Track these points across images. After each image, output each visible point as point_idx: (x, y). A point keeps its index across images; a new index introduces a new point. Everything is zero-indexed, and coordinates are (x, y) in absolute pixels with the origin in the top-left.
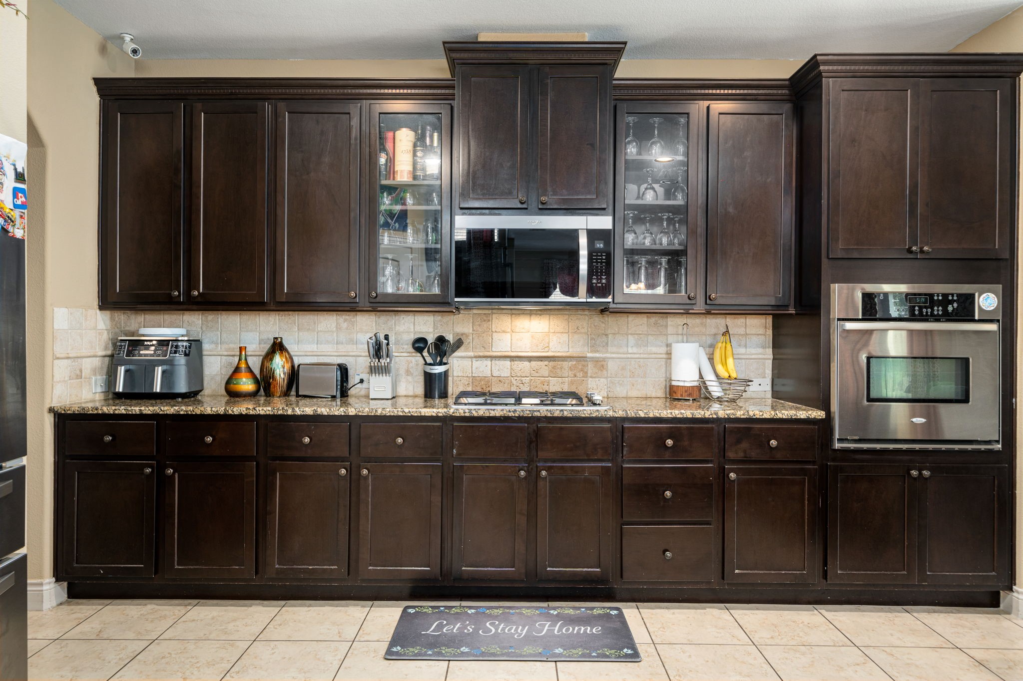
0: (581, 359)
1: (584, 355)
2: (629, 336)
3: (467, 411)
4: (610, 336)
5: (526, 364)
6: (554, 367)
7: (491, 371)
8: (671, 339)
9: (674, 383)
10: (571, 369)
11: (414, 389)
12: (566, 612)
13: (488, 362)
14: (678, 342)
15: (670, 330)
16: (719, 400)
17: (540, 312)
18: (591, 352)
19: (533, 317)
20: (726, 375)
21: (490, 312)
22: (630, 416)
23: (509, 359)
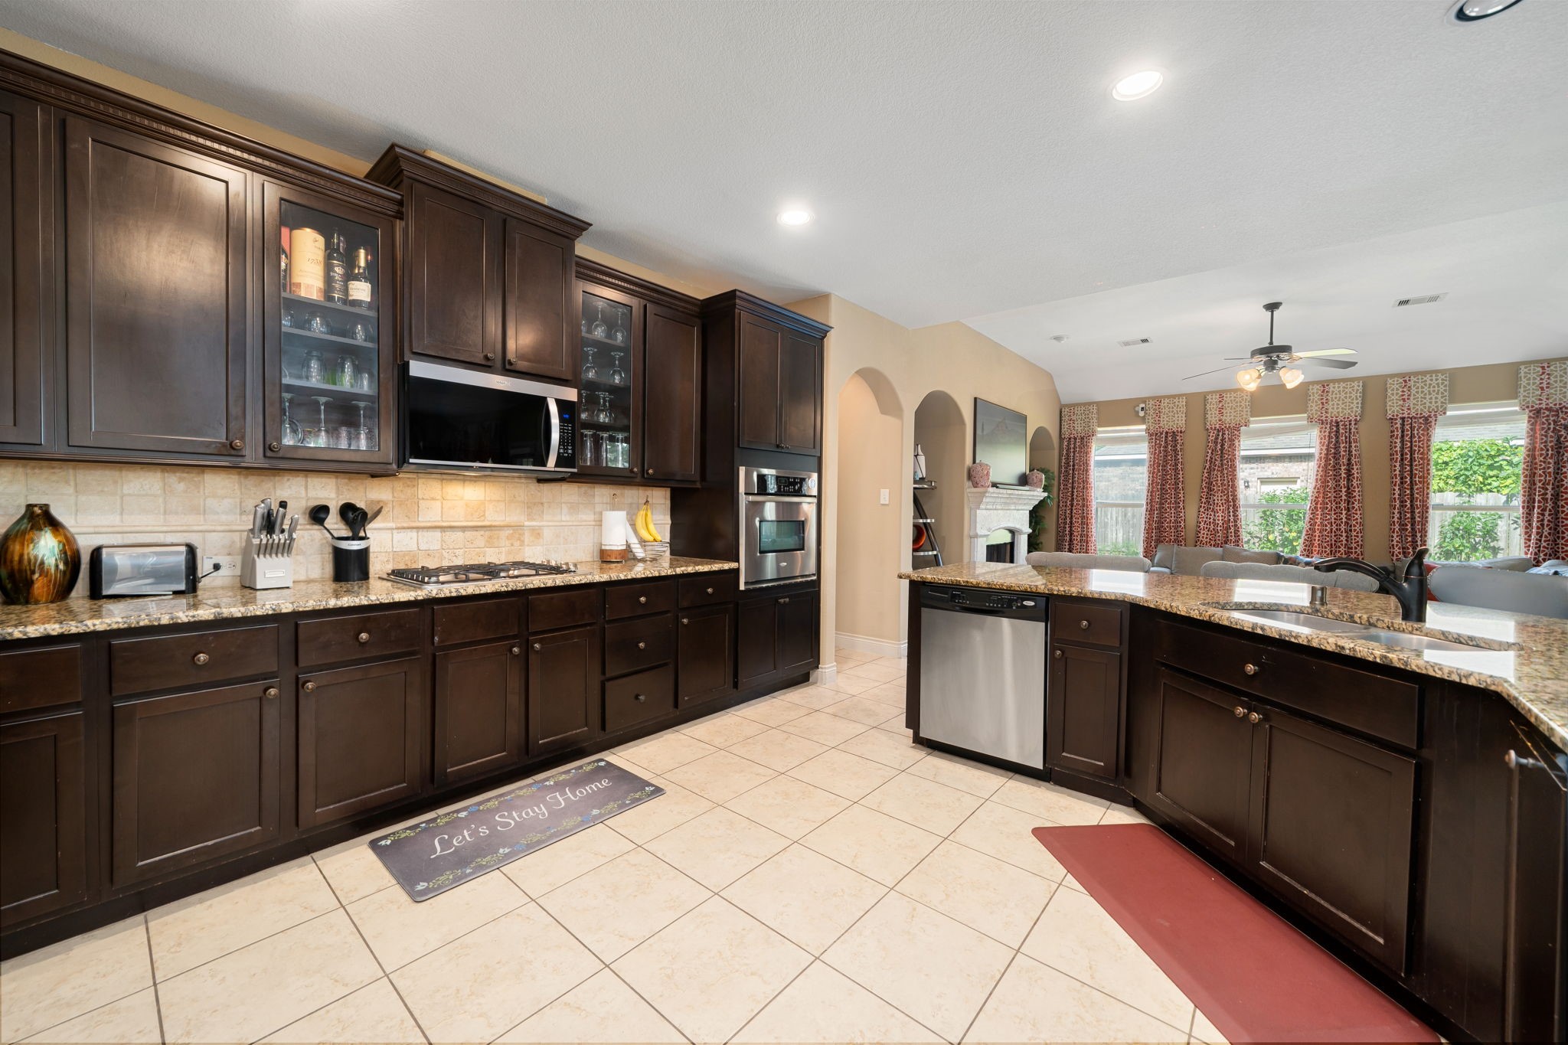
0: (517, 528)
1: (522, 524)
2: (563, 505)
3: (453, 590)
4: (545, 505)
5: (460, 534)
6: (490, 537)
7: (418, 544)
8: (598, 509)
9: (603, 548)
10: (508, 538)
11: (307, 572)
12: (561, 778)
13: (414, 534)
14: (607, 510)
15: (597, 499)
16: (643, 560)
17: (474, 479)
18: (528, 520)
19: (467, 483)
20: (651, 539)
21: (414, 476)
22: (613, 579)
23: (439, 530)
